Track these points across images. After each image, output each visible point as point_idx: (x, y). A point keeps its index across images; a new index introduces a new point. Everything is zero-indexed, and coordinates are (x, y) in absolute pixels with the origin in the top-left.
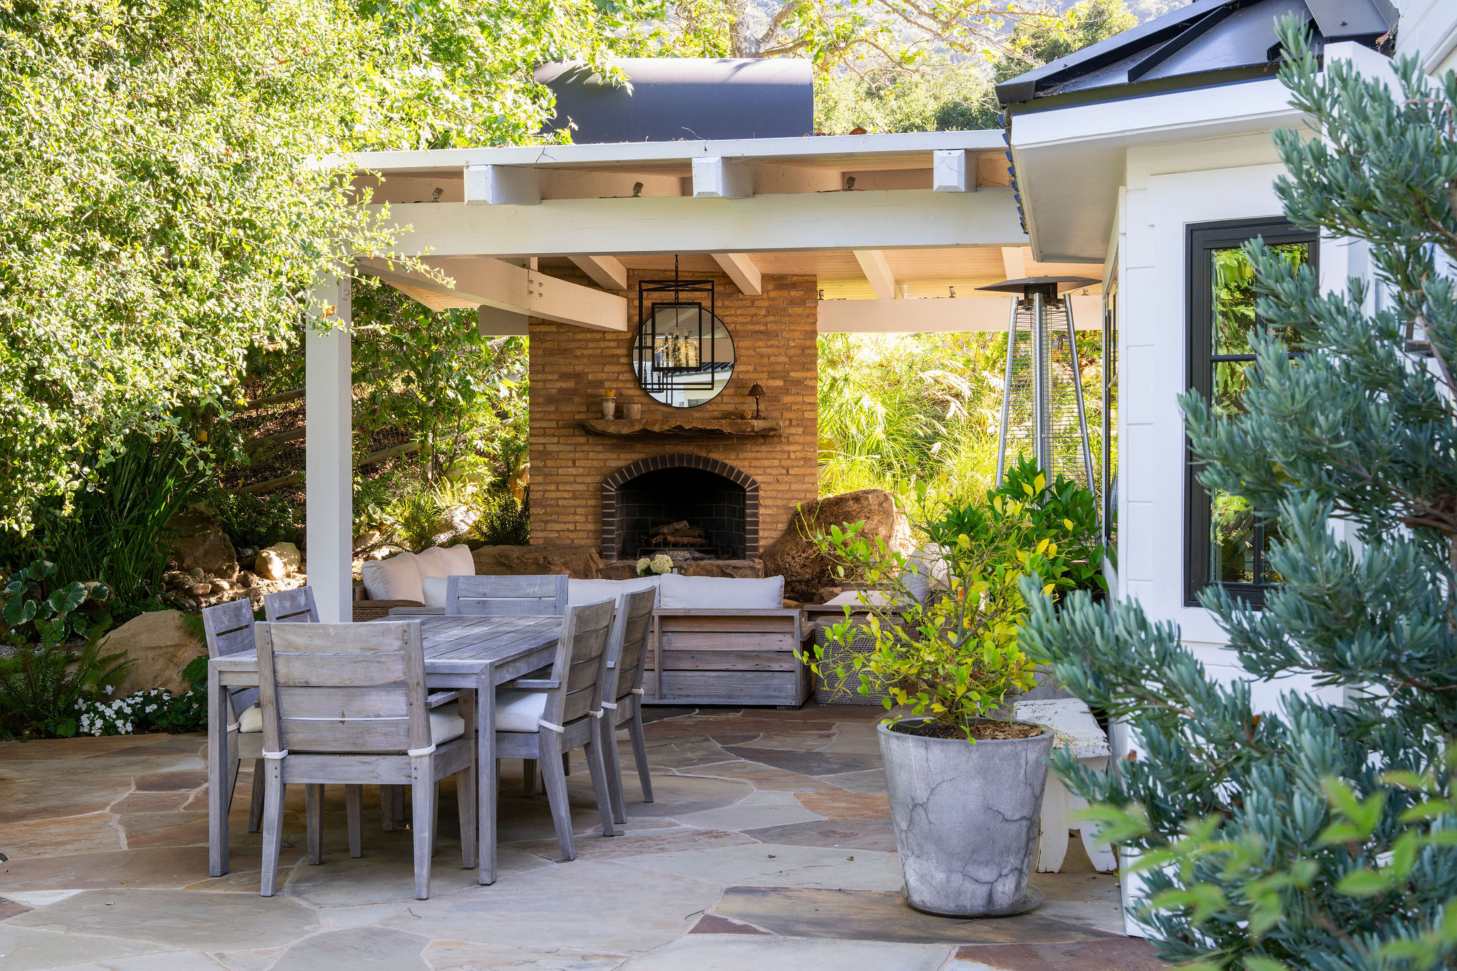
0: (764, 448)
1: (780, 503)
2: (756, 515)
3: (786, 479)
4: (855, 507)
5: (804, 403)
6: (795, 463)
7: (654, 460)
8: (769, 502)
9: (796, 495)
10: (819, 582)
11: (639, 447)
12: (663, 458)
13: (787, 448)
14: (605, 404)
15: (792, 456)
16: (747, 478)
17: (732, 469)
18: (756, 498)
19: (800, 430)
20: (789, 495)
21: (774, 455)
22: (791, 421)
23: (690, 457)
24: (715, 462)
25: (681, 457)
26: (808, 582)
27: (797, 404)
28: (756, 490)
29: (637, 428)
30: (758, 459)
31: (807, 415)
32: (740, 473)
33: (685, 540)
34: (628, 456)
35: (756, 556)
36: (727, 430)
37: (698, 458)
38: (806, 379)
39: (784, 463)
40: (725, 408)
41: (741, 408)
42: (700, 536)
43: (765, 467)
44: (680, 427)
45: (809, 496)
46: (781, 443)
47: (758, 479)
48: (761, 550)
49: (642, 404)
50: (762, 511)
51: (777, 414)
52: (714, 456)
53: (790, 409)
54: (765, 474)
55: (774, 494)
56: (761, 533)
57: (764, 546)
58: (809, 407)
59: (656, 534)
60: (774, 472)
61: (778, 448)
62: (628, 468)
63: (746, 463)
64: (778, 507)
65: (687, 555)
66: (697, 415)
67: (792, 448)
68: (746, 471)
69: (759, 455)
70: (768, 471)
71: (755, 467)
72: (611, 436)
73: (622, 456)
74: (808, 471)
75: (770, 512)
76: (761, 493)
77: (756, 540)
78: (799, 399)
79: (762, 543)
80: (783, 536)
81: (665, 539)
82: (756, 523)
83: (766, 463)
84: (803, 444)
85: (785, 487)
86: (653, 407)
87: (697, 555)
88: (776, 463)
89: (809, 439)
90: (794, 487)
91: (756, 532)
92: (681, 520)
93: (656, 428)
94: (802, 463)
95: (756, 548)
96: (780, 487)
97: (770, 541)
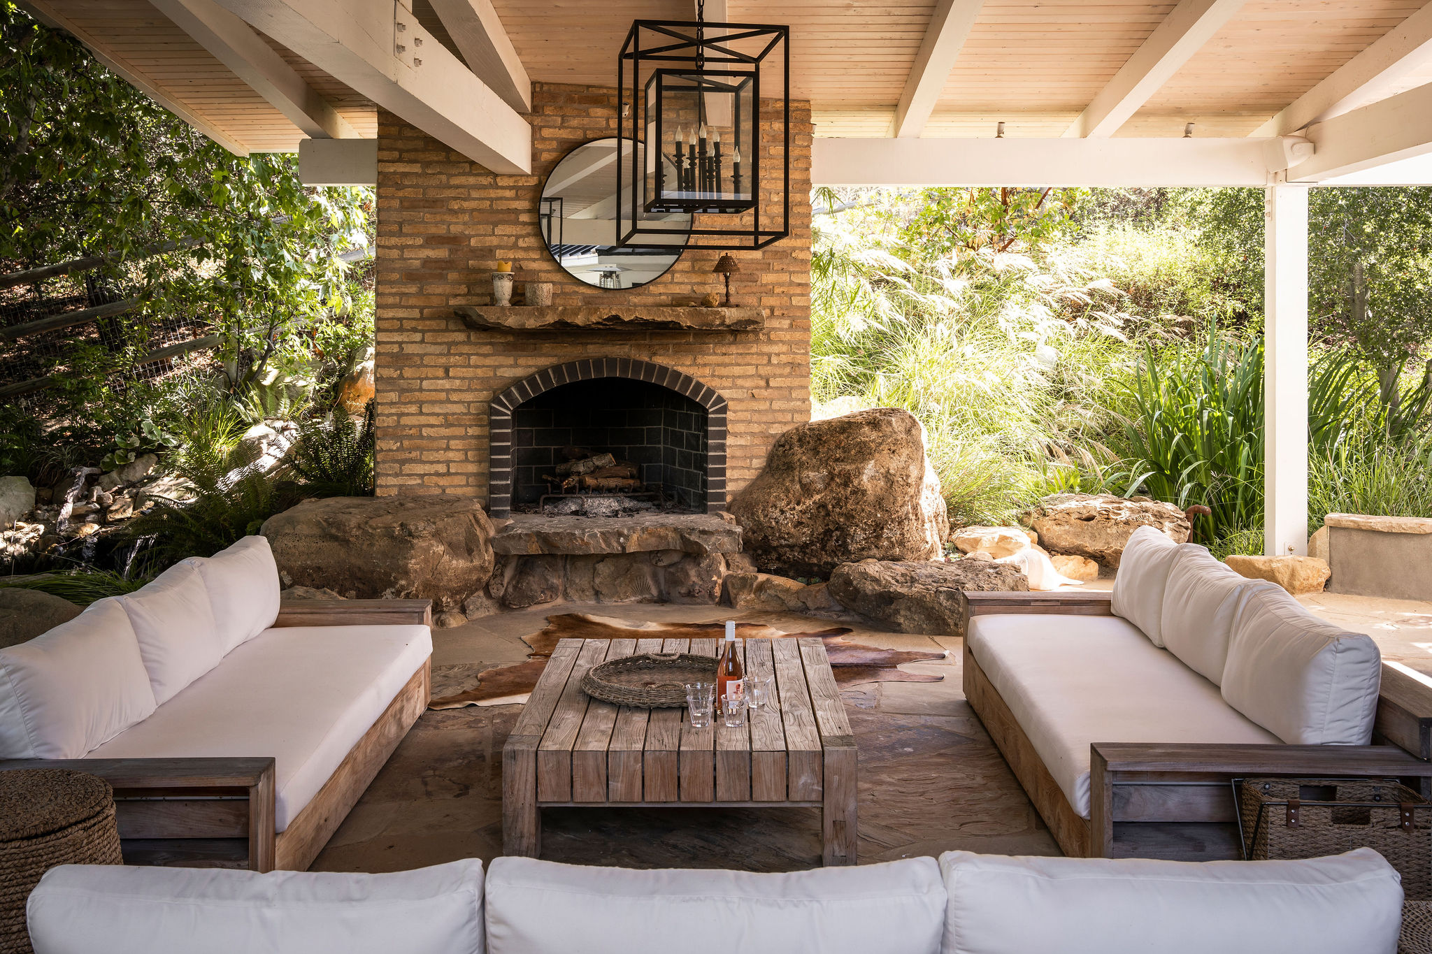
0: (733, 349)
1: (756, 428)
2: (722, 447)
3: (765, 393)
4: (874, 435)
5: (791, 283)
6: (778, 371)
7: (571, 366)
8: (741, 428)
9: (780, 417)
10: (823, 548)
11: (547, 347)
12: (585, 364)
13: (766, 349)
14: (498, 283)
15: (774, 360)
16: (710, 392)
17: (688, 379)
18: (723, 422)
19: (786, 323)
20: (769, 418)
21: (748, 359)
22: (772, 310)
23: (625, 362)
24: (664, 370)
25: (612, 362)
26: (805, 546)
27: (781, 285)
28: (724, 410)
29: (550, 319)
30: (725, 365)
31: (795, 301)
32: (699, 386)
33: (612, 483)
34: (531, 361)
35: (722, 508)
36: (686, 322)
37: (638, 365)
38: (794, 249)
39: (763, 371)
40: (677, 290)
41: (700, 290)
42: (632, 477)
43: (734, 377)
44: (616, 318)
45: (799, 418)
46: (757, 341)
47: (726, 394)
48: (729, 498)
49: (553, 283)
50: (729, 441)
51: (752, 300)
52: (660, 360)
53: (771, 293)
54: (734, 386)
55: (748, 415)
56: (728, 473)
57: (733, 493)
58: (798, 290)
59: (567, 475)
60: (748, 383)
61: (754, 350)
62: (531, 379)
63: (707, 371)
64: (753, 434)
65: (615, 505)
66: (635, 300)
67: (775, 349)
68: (708, 382)
69: (726, 359)
70: (740, 382)
71: (721, 377)
72: (509, 331)
73: (522, 361)
74: (797, 382)
75: (741, 442)
76: (730, 415)
77: (723, 484)
78: (785, 277)
79: (730, 487)
80: (760, 477)
81: (581, 482)
82: (723, 459)
83: (737, 370)
84: (790, 343)
85: (763, 406)
86: (570, 288)
87: (628, 504)
88: (751, 370)
89: (798, 335)
90: (776, 405)
91: (722, 472)
92: (602, 451)
93: (580, 320)
94: (788, 370)
95: (722, 497)
96: (755, 405)
97: (742, 485)
